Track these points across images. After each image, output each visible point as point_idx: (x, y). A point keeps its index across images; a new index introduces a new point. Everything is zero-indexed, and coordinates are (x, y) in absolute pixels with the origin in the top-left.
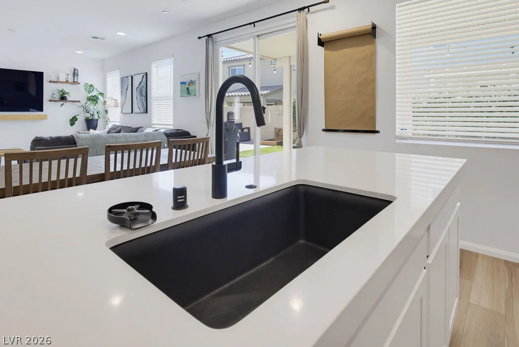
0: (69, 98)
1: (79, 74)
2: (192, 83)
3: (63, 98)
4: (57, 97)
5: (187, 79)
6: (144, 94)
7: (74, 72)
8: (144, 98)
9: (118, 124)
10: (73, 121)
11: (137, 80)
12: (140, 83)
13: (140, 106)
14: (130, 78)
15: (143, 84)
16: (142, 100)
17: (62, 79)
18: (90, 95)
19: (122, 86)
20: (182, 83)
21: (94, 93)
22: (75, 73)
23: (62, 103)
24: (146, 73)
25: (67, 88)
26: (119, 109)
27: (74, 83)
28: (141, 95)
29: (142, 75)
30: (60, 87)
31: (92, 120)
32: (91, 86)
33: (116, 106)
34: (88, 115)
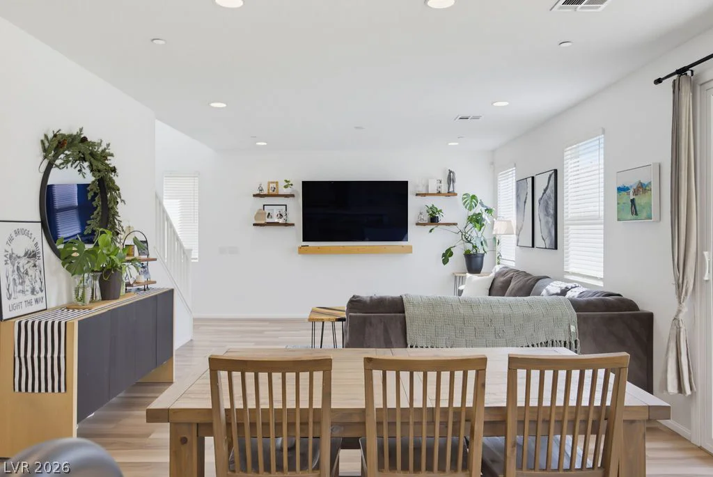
0: (442, 220)
1: (457, 180)
2: (642, 188)
3: (434, 220)
4: (426, 218)
5: (631, 181)
6: (552, 212)
7: (449, 176)
8: (551, 220)
9: (512, 265)
10: (447, 256)
11: (541, 184)
12: (545, 190)
13: (545, 234)
14: (530, 180)
15: (550, 191)
16: (547, 222)
17: (432, 189)
18: (471, 213)
19: (518, 196)
20: (620, 189)
21: (478, 209)
22: (451, 179)
23: (432, 227)
24: (556, 171)
25: (438, 202)
26: (514, 237)
27: (450, 194)
28: (547, 214)
29: (548, 174)
30: (430, 201)
31: (476, 255)
32: (474, 197)
33: (509, 233)
34: (469, 246)
